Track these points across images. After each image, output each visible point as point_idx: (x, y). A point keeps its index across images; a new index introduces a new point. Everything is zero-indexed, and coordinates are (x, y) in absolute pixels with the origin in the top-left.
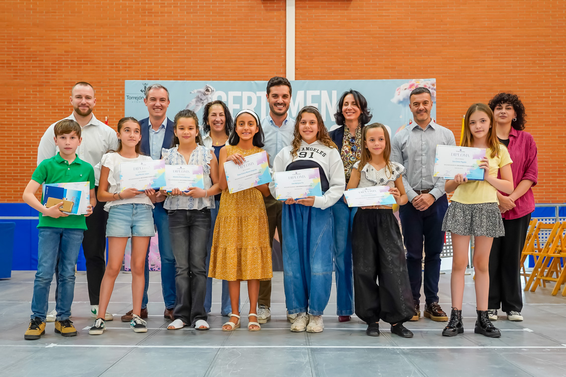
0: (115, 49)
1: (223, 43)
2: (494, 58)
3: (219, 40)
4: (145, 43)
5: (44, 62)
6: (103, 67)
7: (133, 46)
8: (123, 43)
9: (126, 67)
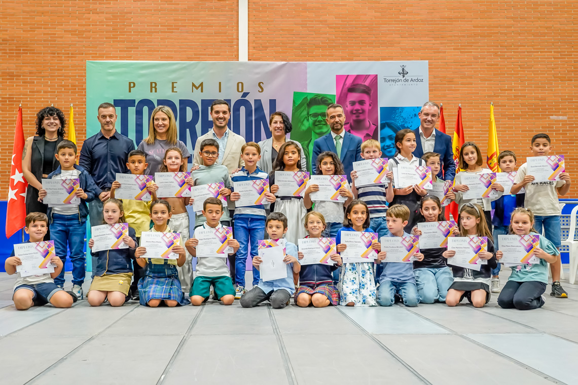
0: (56, 37)
1: (172, 32)
2: (454, 49)
3: (168, 29)
4: (90, 31)
6: (44, 56)
7: (76, 35)
8: (65, 31)
9: (68, 57)
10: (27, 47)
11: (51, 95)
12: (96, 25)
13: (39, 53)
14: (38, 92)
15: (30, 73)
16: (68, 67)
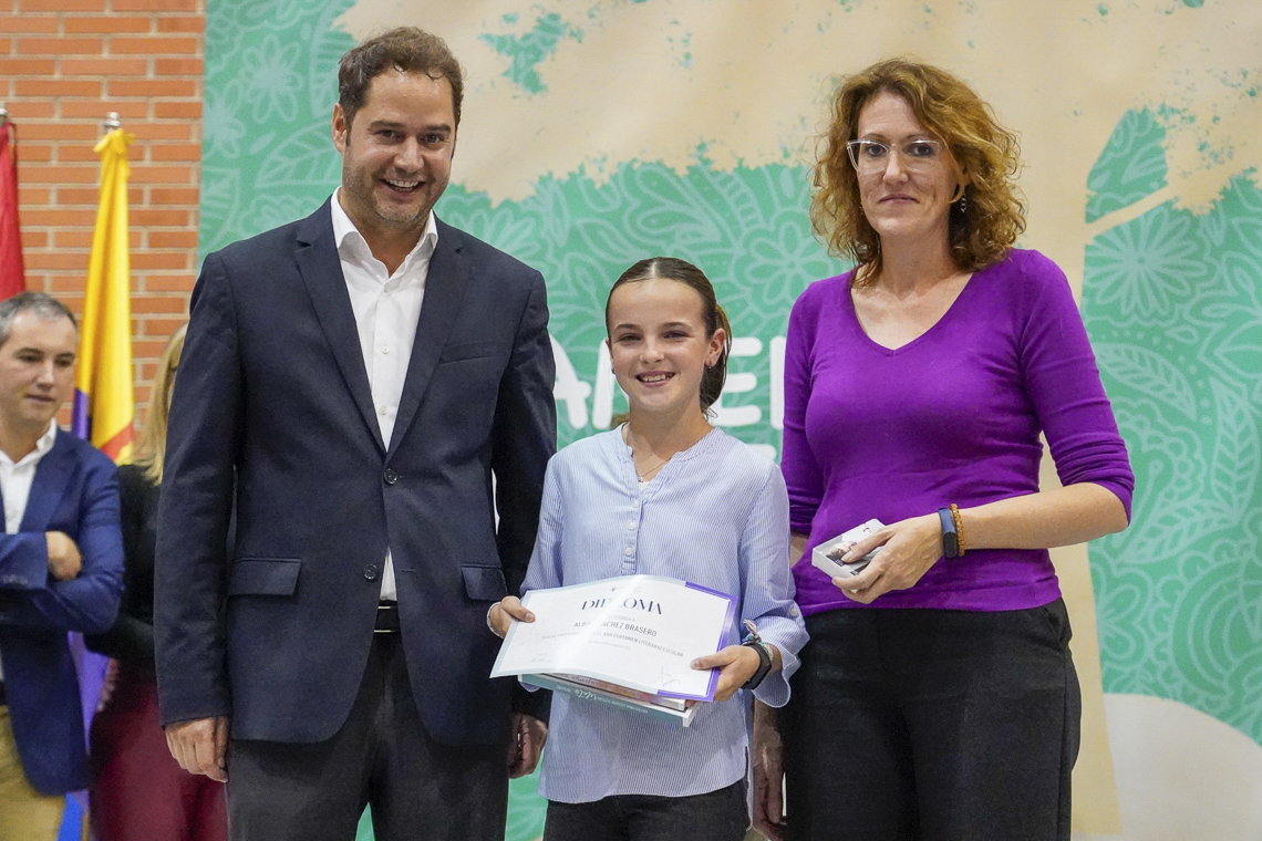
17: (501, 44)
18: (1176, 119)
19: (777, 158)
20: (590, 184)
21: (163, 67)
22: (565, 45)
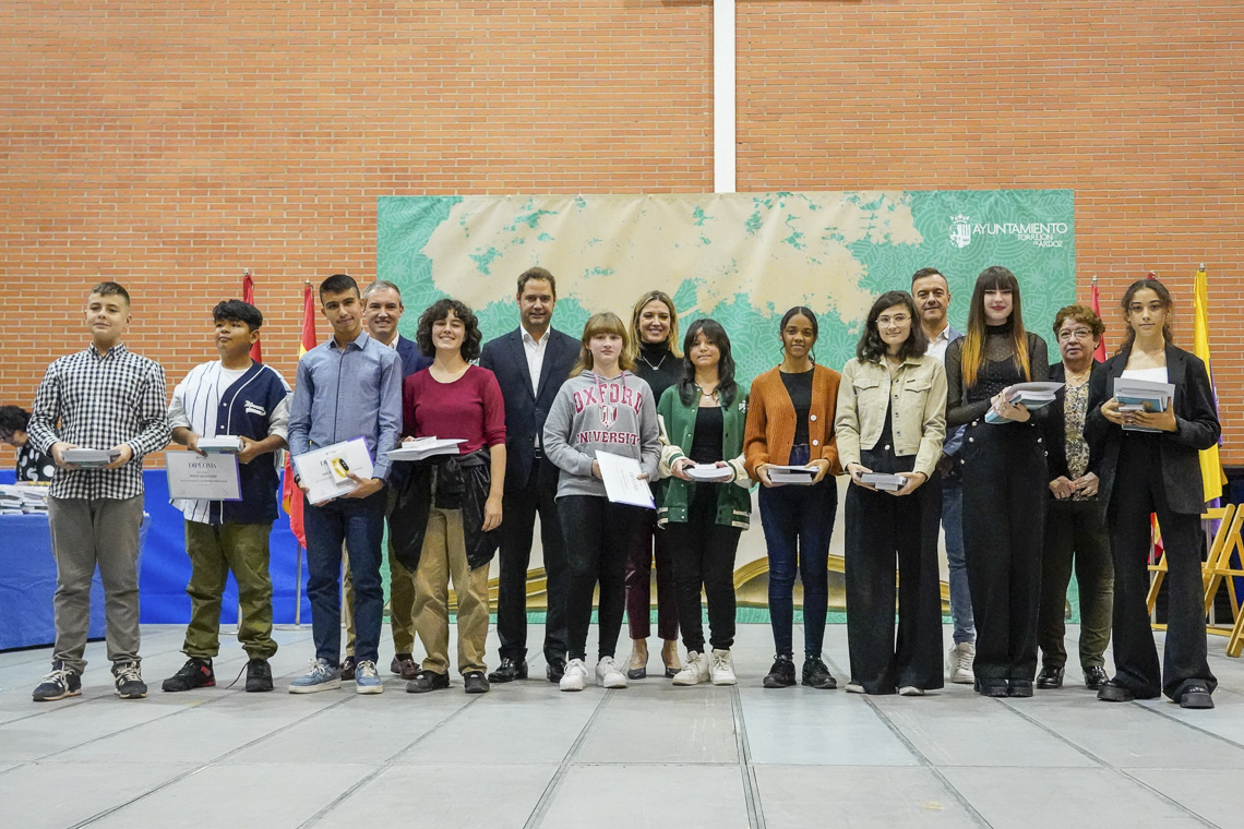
0: (302, 98)
1: (562, 83)
3: (552, 76)
4: (377, 84)
5: (133, 131)
6: (275, 141)
7: (345, 91)
8: (322, 84)
9: (329, 142)
10: (237, 120)
11: (287, 228)
12: (391, 70)
13: (263, 134)
14: (259, 221)
15: (243, 178)
16: (329, 164)
17: (475, 258)
18: (700, 282)
19: (567, 296)
20: (505, 305)
21: (366, 264)
22: (497, 257)
